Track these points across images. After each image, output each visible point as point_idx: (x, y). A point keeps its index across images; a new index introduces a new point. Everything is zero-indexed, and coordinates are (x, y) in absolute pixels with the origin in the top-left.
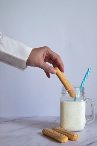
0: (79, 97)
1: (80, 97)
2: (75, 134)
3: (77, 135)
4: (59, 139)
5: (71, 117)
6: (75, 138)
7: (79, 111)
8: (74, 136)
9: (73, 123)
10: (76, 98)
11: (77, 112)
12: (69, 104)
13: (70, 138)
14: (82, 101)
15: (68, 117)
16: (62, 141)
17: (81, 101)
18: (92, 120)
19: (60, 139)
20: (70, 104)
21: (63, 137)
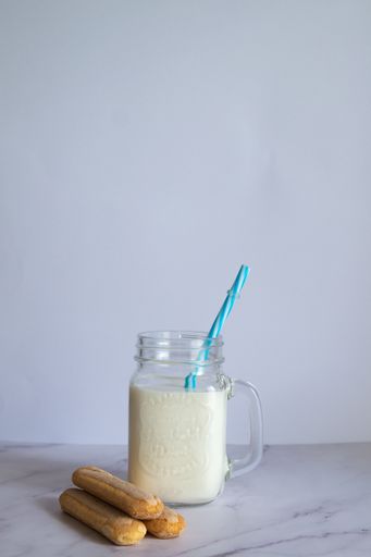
0: (200, 373)
1: (207, 374)
2: (170, 514)
3: (180, 518)
4: (109, 531)
5: (165, 451)
6: (171, 529)
7: (198, 430)
8: (166, 520)
9: (175, 472)
10: (190, 379)
11: (188, 431)
12: (160, 400)
13: (152, 529)
14: (212, 388)
15: (154, 449)
16: (120, 539)
17: (207, 391)
18: (248, 464)
19: (112, 530)
20: (163, 399)
21: (124, 525)
